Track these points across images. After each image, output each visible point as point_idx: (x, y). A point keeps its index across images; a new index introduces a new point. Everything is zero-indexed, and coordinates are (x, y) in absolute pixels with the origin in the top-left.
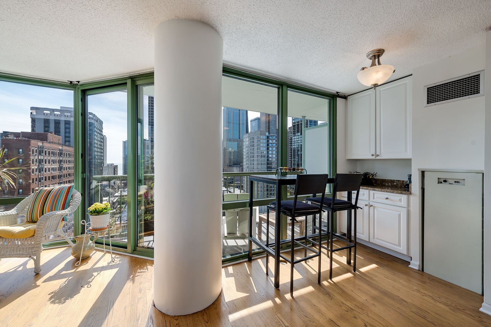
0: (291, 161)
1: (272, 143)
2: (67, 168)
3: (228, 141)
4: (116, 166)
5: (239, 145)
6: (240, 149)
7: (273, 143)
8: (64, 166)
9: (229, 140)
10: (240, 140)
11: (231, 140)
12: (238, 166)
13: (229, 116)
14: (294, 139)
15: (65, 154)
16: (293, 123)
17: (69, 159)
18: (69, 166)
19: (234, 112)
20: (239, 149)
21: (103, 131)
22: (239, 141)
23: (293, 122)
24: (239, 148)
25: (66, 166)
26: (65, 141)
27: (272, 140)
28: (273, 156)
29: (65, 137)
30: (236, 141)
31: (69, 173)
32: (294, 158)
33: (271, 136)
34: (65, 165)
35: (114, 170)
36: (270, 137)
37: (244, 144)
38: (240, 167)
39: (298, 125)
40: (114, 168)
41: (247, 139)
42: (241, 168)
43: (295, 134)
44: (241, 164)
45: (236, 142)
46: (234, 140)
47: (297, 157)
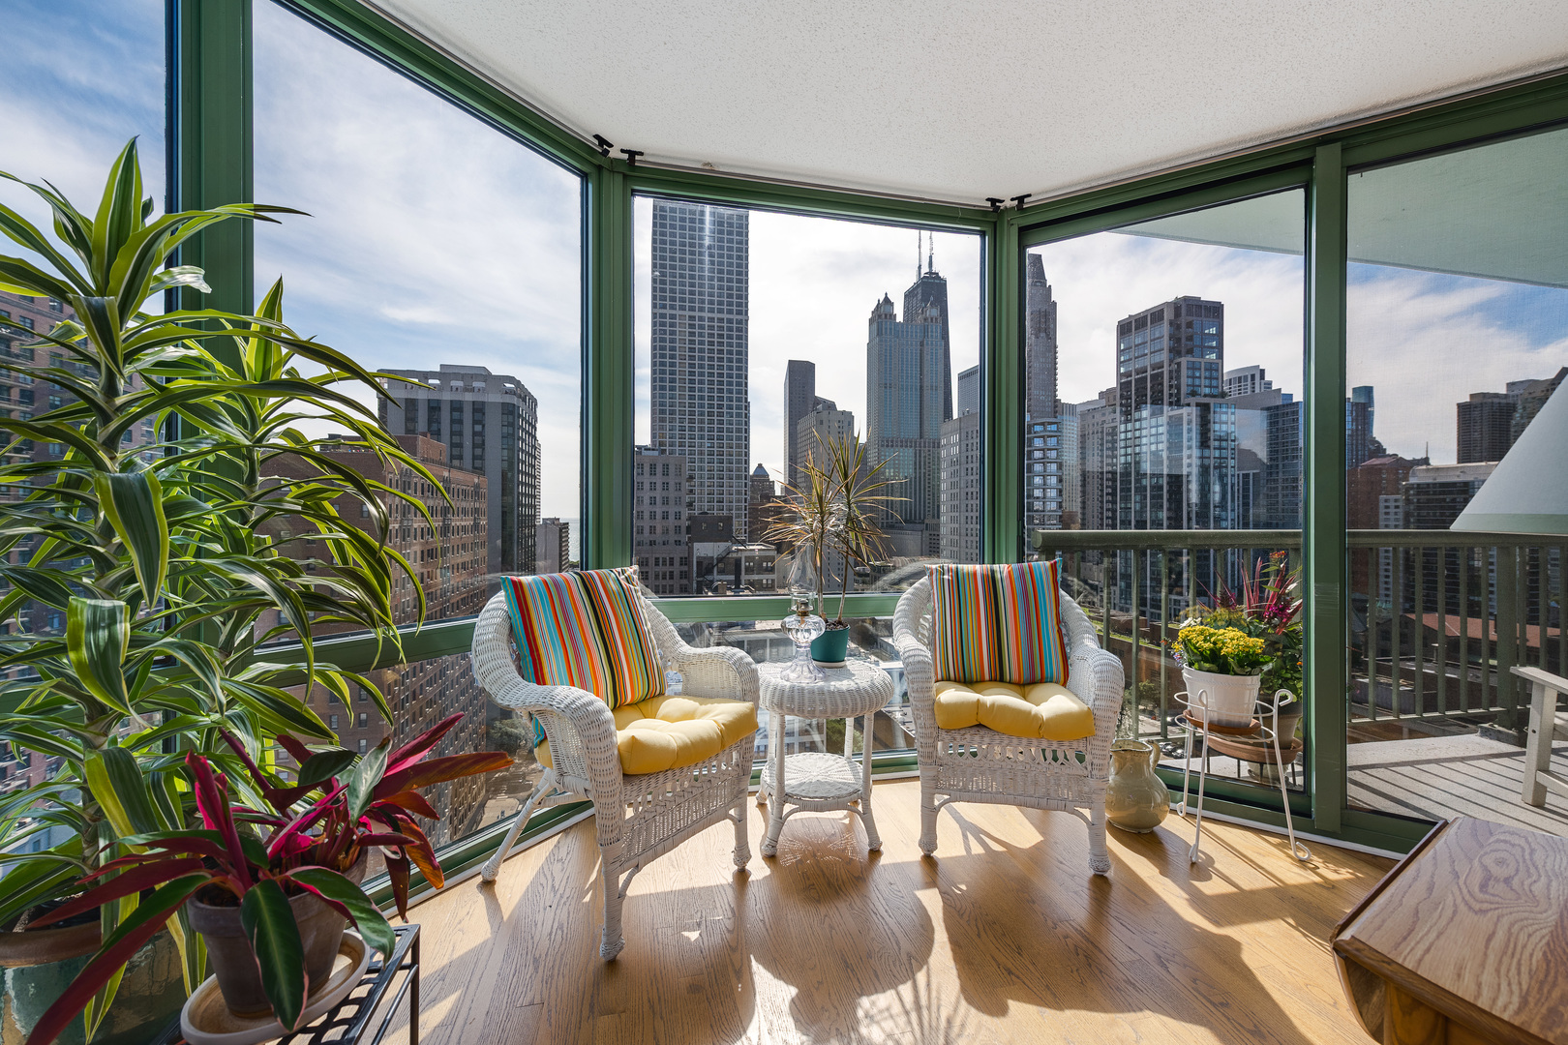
0: (1114, 511)
1: (1043, 450)
2: (460, 528)
3: (882, 446)
4: (566, 526)
5: (920, 456)
6: (923, 471)
7: (1048, 450)
8: (453, 524)
9: (887, 441)
10: (925, 443)
11: (892, 442)
12: (918, 526)
13: (886, 364)
14: (1126, 432)
15: (456, 490)
16: (1120, 375)
17: (464, 504)
18: (463, 523)
19: (902, 352)
20: (920, 473)
21: (537, 425)
22: (920, 444)
23: (1122, 370)
24: (920, 468)
25: (458, 523)
26: (452, 457)
27: (1043, 437)
28: (1048, 495)
29: (453, 445)
30: (911, 447)
31: (463, 541)
32: (1126, 499)
33: (1043, 424)
34: (456, 522)
35: (561, 537)
36: (1038, 428)
37: (943, 453)
38: (924, 532)
39: (1141, 382)
40: (561, 530)
41: (955, 438)
42: (926, 534)
43: (1128, 413)
44: (926, 521)
45: (911, 450)
46: (904, 443)
47: (1138, 498)
